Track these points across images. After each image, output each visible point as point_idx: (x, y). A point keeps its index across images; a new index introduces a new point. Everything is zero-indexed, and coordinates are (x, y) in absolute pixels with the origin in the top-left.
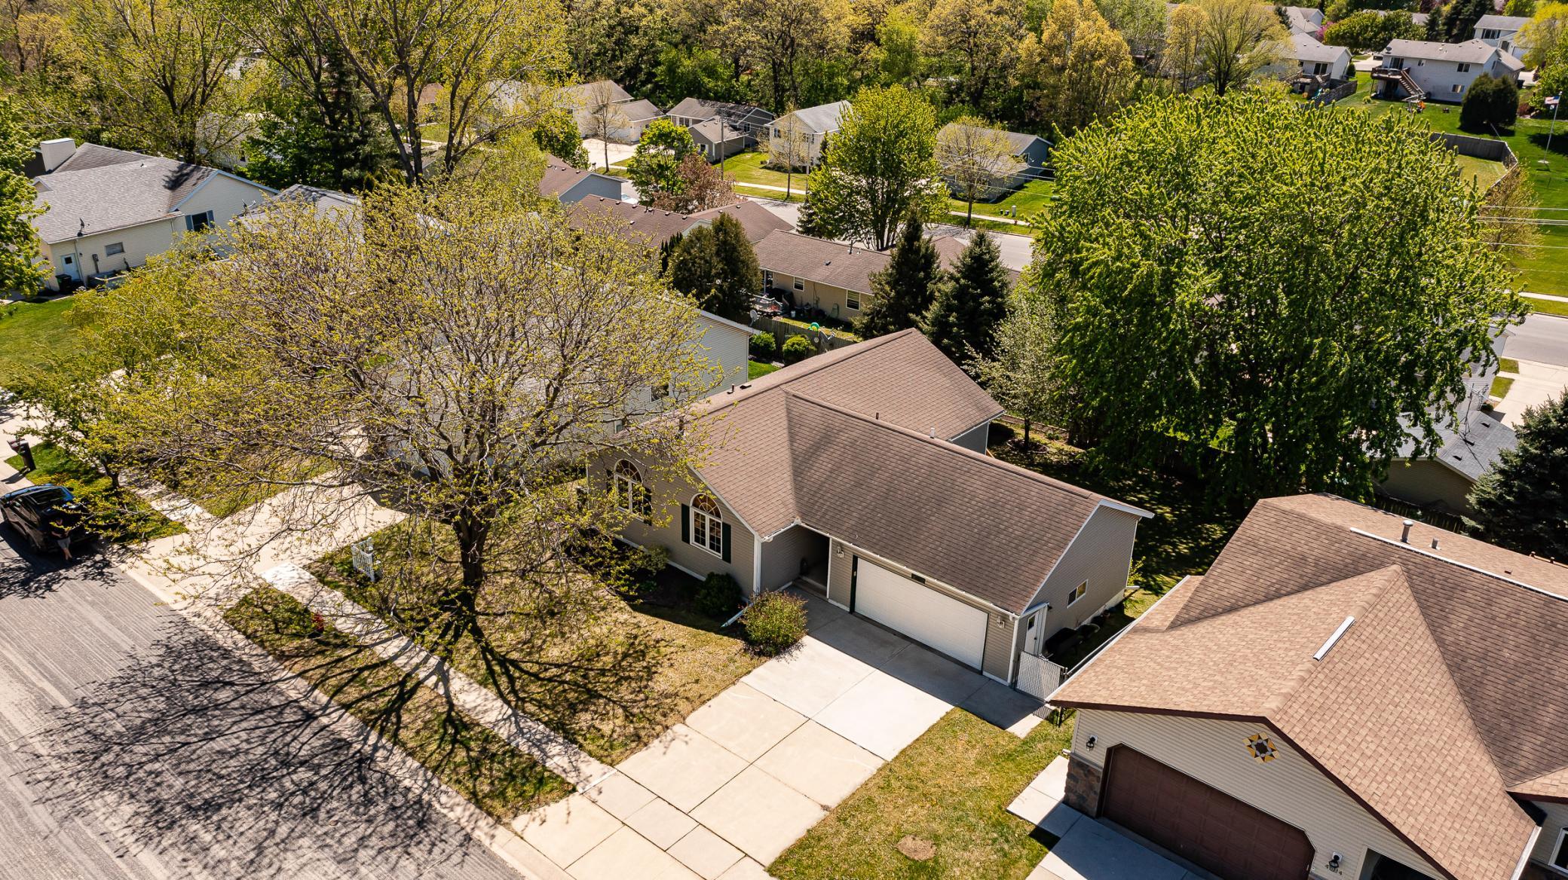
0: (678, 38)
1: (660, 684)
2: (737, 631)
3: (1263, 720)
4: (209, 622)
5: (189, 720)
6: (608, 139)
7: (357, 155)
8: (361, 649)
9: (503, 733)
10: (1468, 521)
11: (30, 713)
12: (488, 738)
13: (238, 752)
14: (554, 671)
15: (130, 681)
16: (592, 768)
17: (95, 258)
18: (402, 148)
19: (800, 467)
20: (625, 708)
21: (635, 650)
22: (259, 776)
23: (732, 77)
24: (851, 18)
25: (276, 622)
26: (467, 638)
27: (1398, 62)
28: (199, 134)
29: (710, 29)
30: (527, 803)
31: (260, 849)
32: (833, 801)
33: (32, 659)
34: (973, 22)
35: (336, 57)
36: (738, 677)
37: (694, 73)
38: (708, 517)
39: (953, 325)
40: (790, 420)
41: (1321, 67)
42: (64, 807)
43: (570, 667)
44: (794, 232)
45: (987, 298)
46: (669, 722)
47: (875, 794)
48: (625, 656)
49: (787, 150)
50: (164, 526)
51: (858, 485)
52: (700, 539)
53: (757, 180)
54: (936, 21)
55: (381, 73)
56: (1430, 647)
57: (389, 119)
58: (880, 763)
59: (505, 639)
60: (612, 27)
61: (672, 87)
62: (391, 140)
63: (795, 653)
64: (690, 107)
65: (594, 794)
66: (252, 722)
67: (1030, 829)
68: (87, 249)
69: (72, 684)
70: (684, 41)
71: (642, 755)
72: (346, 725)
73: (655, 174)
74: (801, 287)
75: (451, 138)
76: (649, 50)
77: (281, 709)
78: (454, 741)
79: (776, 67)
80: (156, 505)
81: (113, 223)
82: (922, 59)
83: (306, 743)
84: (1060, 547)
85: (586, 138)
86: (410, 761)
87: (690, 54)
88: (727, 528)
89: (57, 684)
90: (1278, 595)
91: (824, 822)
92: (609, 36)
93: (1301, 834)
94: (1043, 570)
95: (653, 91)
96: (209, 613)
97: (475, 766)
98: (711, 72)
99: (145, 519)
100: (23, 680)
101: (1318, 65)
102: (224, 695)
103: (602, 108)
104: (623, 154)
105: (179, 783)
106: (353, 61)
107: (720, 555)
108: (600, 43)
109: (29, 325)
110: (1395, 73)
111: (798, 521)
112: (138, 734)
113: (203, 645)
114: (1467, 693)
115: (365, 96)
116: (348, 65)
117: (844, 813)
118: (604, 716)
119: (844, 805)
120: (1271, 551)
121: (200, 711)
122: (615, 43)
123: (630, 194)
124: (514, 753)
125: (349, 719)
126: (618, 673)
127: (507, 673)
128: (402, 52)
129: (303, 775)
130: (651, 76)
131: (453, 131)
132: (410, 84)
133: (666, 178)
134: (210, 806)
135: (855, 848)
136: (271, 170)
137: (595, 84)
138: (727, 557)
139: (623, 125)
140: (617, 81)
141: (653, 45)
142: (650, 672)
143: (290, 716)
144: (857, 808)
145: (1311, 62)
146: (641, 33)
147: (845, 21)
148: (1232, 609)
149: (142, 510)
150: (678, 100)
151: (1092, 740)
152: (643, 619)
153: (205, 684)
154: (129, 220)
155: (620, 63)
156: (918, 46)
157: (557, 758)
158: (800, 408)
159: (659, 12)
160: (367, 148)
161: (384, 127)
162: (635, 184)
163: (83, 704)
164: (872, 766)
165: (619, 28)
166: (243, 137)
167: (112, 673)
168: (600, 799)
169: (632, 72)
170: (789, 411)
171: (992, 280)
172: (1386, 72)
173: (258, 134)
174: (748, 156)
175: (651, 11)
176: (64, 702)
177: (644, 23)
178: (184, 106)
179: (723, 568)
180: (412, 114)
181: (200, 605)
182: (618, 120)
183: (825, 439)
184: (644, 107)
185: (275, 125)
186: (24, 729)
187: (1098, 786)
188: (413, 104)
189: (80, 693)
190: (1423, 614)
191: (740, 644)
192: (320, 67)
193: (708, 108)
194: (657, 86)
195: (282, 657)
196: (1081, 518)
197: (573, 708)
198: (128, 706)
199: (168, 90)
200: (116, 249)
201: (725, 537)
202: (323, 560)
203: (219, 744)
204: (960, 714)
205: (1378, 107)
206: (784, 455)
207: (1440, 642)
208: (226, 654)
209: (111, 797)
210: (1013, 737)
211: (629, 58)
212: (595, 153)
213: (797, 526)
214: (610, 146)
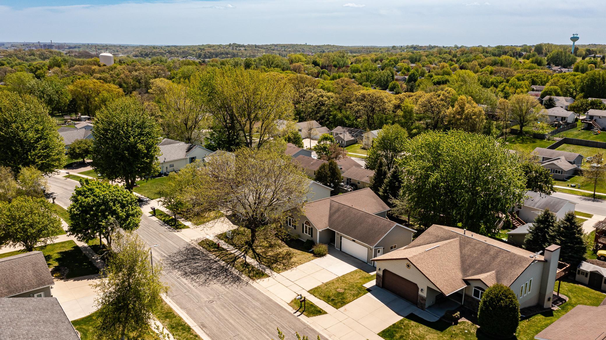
0: (337, 107)
1: (292, 260)
2: (312, 252)
3: (407, 259)
4: (195, 244)
5: (191, 260)
6: (311, 139)
7: (235, 142)
8: (227, 251)
9: (256, 267)
10: (523, 246)
11: (160, 257)
12: (253, 267)
13: (201, 266)
14: (269, 257)
15: (179, 253)
16: (275, 274)
17: (167, 168)
18: (247, 141)
19: (331, 216)
20: (284, 264)
21: (288, 254)
22: (205, 270)
23: (354, 120)
24: (394, 101)
25: (209, 245)
26: (251, 251)
27: (591, 117)
28: (193, 137)
29: (347, 105)
30: (259, 278)
31: (206, 281)
32: (325, 282)
33: (160, 249)
34: (432, 103)
35: (232, 116)
36: (310, 260)
37: (342, 118)
38: (308, 226)
39: (388, 190)
40: (331, 206)
41: (563, 119)
42: (168, 271)
43: (273, 257)
44: (363, 168)
45: (397, 183)
46: (293, 266)
47: (335, 282)
48: (286, 255)
49: (367, 143)
50: (185, 227)
51: (343, 220)
52: (306, 232)
53: (358, 153)
54: (420, 103)
55: (243, 120)
56: (458, 253)
57: (244, 133)
58: (337, 277)
59: (258, 251)
60: (316, 104)
61: (335, 122)
62: (244, 138)
63: (324, 257)
64: (339, 129)
65: (274, 277)
66: (204, 262)
67: (366, 289)
68: (165, 166)
69: (167, 253)
70: (339, 108)
71: (286, 272)
72: (223, 263)
73: (323, 150)
74: (359, 183)
75: (260, 138)
76: (328, 111)
77: (210, 260)
78: (246, 267)
79: (369, 117)
80: (183, 223)
81: (172, 159)
82: (415, 115)
83: (215, 266)
84: (385, 233)
85: (303, 139)
86: (236, 270)
87: (341, 112)
88: (312, 228)
89: (164, 253)
90: (430, 243)
91: (322, 285)
92: (316, 106)
93: (416, 285)
94: (380, 238)
95: (329, 124)
96: (195, 243)
97: (250, 272)
98: (347, 118)
99: (180, 225)
100: (158, 252)
101: (562, 118)
102: (198, 257)
103: (310, 129)
104: (314, 143)
105: (190, 270)
106: (236, 117)
107: (310, 236)
108: (312, 109)
109: (151, 184)
110: (590, 121)
111: (328, 227)
112: (181, 262)
113: (194, 249)
114: (462, 262)
115: (238, 125)
116: (235, 118)
117: (326, 284)
118: (279, 265)
119: (327, 283)
120: (432, 235)
121: (193, 259)
122: (317, 109)
123: (314, 155)
124: (259, 270)
125: (224, 262)
126: (283, 258)
127: (259, 257)
128: (249, 115)
129: (214, 271)
130: (328, 119)
131: (261, 136)
132: (251, 123)
133: (326, 151)
134: (196, 274)
135: (327, 290)
136: (211, 146)
137: (308, 122)
138: (312, 236)
139: (316, 135)
140: (317, 121)
141: (329, 109)
142: (290, 258)
143: (211, 261)
144: (330, 283)
145: (560, 117)
146: (325, 105)
147: (392, 102)
148: (419, 246)
149: (180, 223)
150: (336, 127)
151: (380, 269)
152: (291, 249)
153: (194, 255)
154: (176, 158)
155: (318, 115)
156: (414, 111)
157: (268, 271)
158: (333, 203)
159: (332, 99)
160: (238, 141)
161: (242, 135)
162: (317, 153)
163: (170, 256)
164: (335, 277)
165: (319, 104)
166: (204, 137)
167: (175, 252)
168: (276, 278)
169: (322, 117)
170: (331, 204)
171: (399, 178)
172: (587, 121)
173: (209, 136)
174: (357, 145)
175: (329, 99)
176: (166, 255)
177: (326, 103)
178: (189, 128)
179: (310, 239)
180: (250, 132)
181: (193, 242)
182: (315, 133)
183: (338, 210)
184: (325, 128)
185: (213, 134)
186: (159, 259)
187: (381, 280)
188: (251, 128)
189: (169, 254)
190: (460, 247)
191: (312, 255)
192: (227, 118)
193: (345, 129)
194: (330, 122)
195: (210, 251)
196: (391, 227)
197: (272, 263)
198: (179, 257)
199: (186, 124)
200: (172, 166)
201: (312, 231)
202: (220, 235)
203: (197, 264)
204: (359, 270)
205: (583, 132)
206: (328, 213)
207: (461, 252)
208: (198, 250)
209: (176, 270)
210: (370, 275)
211: (321, 113)
212: (307, 144)
213: (328, 229)
214: (312, 141)
